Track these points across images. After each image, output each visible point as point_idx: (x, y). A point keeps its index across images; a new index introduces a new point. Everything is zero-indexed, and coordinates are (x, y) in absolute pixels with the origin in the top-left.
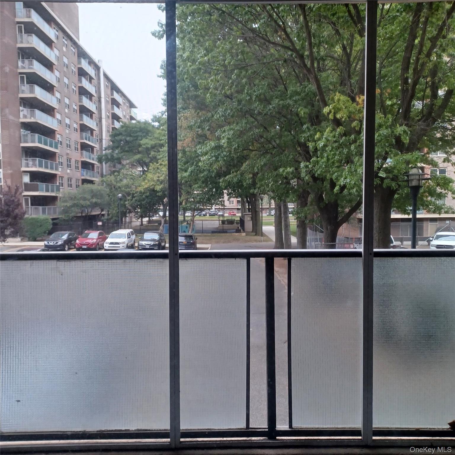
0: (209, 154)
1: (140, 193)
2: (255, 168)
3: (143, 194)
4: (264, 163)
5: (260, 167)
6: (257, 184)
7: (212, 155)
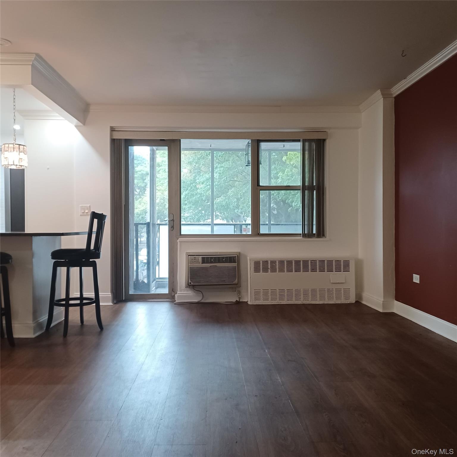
0: (205, 183)
1: (137, 215)
2: (239, 194)
3: (140, 216)
4: (245, 191)
5: (242, 194)
6: (240, 206)
7: (207, 184)
